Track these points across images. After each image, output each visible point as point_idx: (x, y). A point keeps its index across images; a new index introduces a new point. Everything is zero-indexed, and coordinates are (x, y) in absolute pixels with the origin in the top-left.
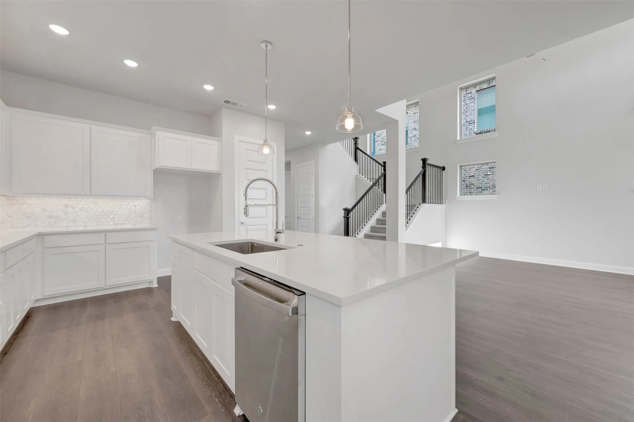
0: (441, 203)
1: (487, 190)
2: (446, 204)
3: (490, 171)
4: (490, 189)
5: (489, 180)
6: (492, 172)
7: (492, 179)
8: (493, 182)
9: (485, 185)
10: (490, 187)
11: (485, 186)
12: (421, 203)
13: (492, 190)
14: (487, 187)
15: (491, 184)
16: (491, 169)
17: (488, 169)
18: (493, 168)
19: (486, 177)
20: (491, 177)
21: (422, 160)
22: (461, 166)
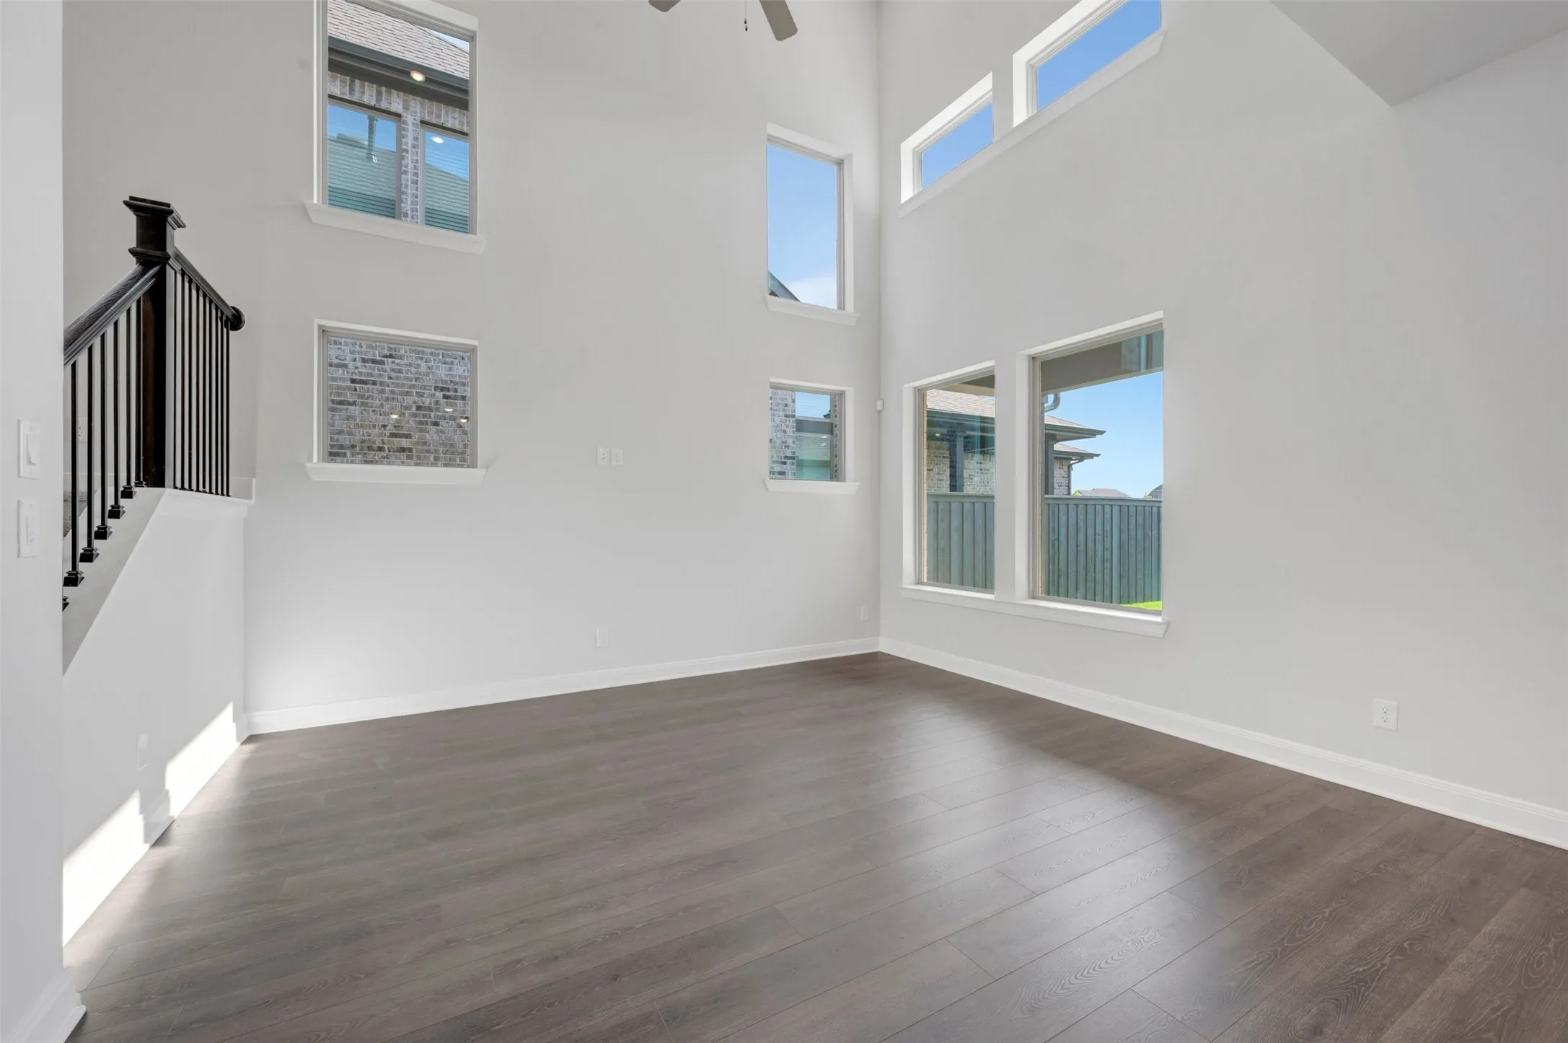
0: (225, 492)
1: (345, 455)
2: (250, 498)
3: (356, 390)
4: (353, 455)
5: (352, 424)
6: (363, 397)
7: (363, 419)
8: (365, 431)
9: (336, 437)
10: (353, 447)
11: (338, 440)
12: (133, 484)
13: (359, 456)
14: (342, 447)
15: (358, 437)
16: (357, 386)
17: (349, 384)
18: (365, 382)
19: (340, 410)
20: (357, 412)
21: (134, 205)
22: (323, 331)
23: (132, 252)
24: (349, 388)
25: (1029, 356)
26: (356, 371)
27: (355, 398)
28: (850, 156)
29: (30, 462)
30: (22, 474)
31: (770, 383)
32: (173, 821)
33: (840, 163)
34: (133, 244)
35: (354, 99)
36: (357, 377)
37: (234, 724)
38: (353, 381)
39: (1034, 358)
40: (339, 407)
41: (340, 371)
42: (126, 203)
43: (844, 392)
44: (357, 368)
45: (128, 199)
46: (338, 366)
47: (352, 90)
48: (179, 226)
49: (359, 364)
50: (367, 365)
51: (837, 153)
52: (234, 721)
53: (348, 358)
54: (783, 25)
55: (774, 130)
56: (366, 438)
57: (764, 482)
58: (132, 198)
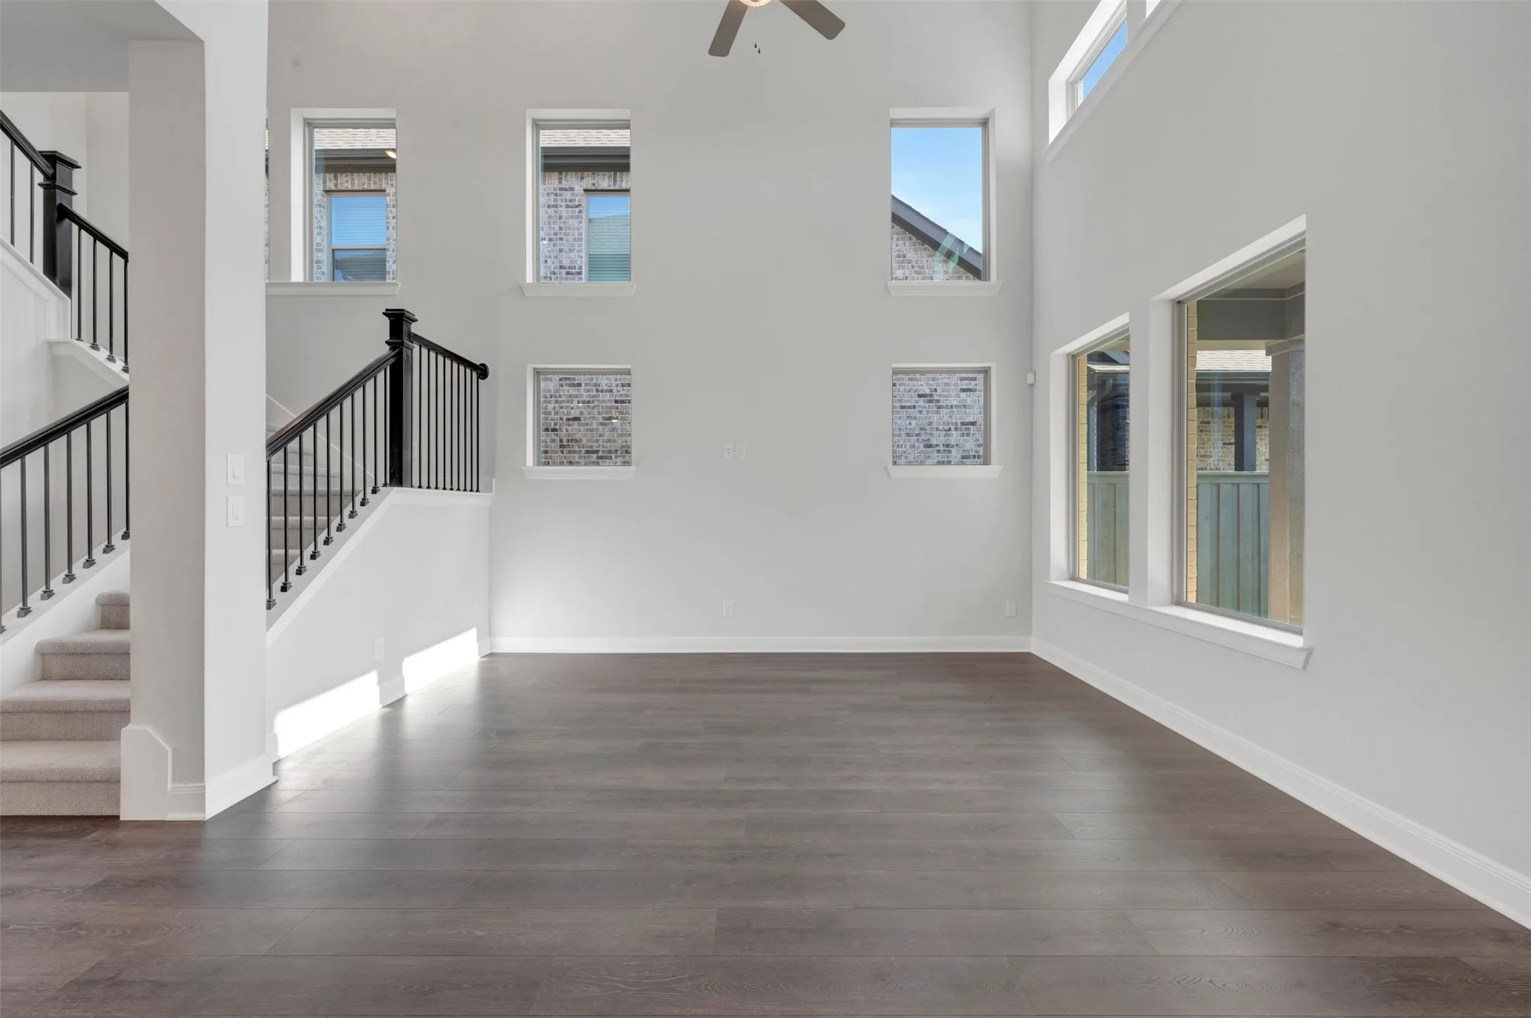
0: (475, 488)
1: (611, 458)
2: (491, 492)
3: (618, 409)
5: (616, 433)
6: (622, 413)
7: (622, 429)
8: (623, 438)
9: (605, 444)
10: (616, 451)
11: (607, 447)
12: (381, 484)
14: (610, 452)
15: (619, 444)
16: (619, 405)
17: (613, 404)
18: (622, 402)
19: (608, 424)
20: (619, 425)
21: (388, 313)
22: (538, 372)
23: (387, 342)
24: (614, 407)
25: (1173, 301)
26: (618, 394)
27: (617, 415)
28: (993, 111)
29: (234, 476)
30: (229, 483)
31: (893, 368)
32: (405, 696)
33: (985, 123)
34: (388, 338)
35: (617, 188)
36: (619, 398)
37: (477, 644)
38: (616, 402)
39: (1179, 303)
40: (608, 422)
41: (608, 394)
42: (384, 313)
43: (990, 368)
44: (618, 391)
45: (385, 311)
46: (607, 391)
47: (615, 181)
48: (414, 321)
49: (620, 388)
50: (625, 388)
51: (979, 113)
52: (478, 641)
53: (613, 385)
54: (829, 25)
55: (896, 113)
56: (624, 444)
57: (886, 469)
58: (387, 310)
